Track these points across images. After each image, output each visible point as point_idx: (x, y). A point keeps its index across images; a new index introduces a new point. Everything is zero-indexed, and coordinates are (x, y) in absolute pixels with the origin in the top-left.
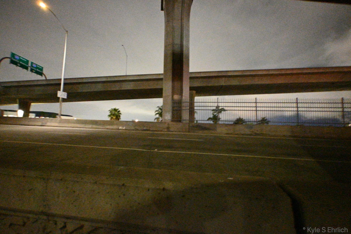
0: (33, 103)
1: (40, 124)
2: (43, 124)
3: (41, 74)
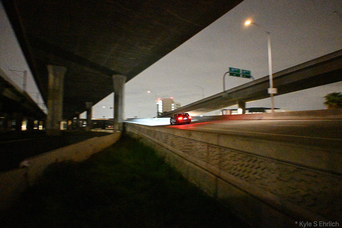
0: (247, 102)
3: (249, 77)
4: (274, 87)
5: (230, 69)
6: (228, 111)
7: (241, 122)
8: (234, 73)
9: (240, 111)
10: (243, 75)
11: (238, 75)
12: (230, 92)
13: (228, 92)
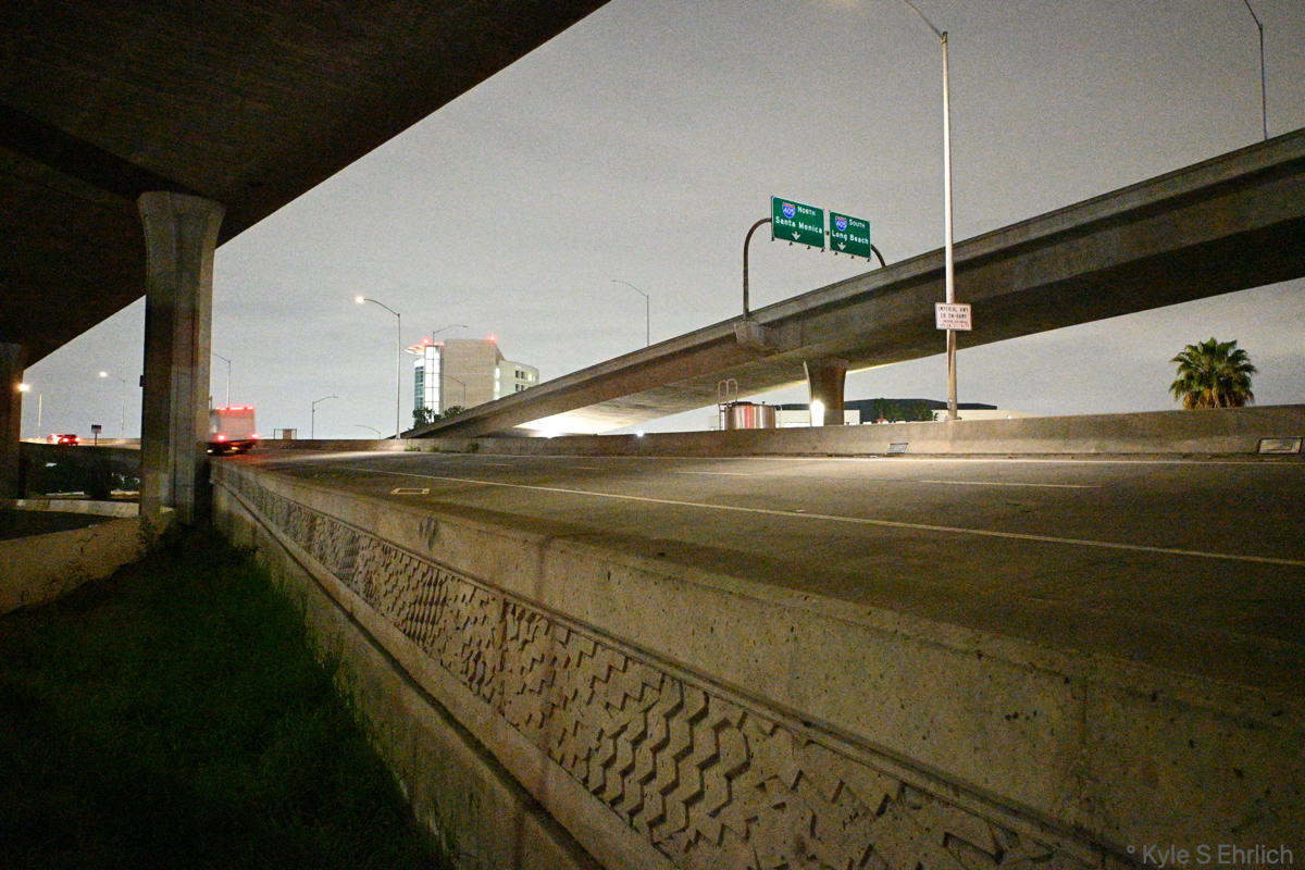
0: (851, 369)
2: (897, 450)
3: (863, 251)
5: (778, 204)
7: (810, 463)
8: (796, 225)
9: (817, 412)
10: (836, 241)
11: (813, 240)
12: (769, 318)
13: (762, 322)
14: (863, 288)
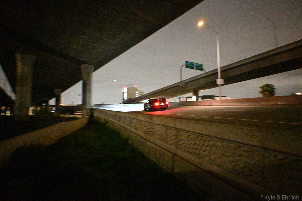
0: (200, 90)
1: (208, 104)
2: (210, 105)
3: (201, 69)
4: (221, 79)
5: (186, 62)
6: (184, 98)
7: (195, 107)
8: (189, 66)
9: (194, 98)
10: (197, 68)
11: (193, 68)
12: (186, 82)
13: (184, 82)
14: (202, 76)
